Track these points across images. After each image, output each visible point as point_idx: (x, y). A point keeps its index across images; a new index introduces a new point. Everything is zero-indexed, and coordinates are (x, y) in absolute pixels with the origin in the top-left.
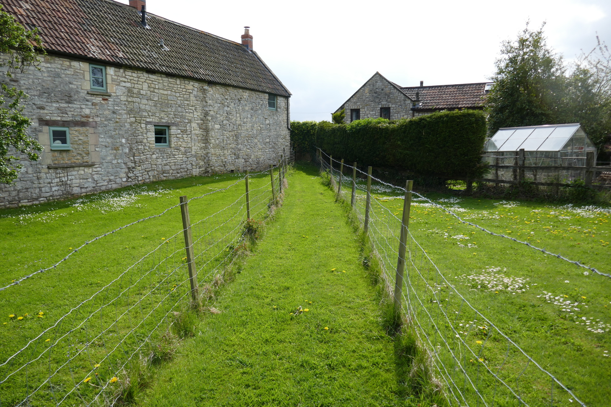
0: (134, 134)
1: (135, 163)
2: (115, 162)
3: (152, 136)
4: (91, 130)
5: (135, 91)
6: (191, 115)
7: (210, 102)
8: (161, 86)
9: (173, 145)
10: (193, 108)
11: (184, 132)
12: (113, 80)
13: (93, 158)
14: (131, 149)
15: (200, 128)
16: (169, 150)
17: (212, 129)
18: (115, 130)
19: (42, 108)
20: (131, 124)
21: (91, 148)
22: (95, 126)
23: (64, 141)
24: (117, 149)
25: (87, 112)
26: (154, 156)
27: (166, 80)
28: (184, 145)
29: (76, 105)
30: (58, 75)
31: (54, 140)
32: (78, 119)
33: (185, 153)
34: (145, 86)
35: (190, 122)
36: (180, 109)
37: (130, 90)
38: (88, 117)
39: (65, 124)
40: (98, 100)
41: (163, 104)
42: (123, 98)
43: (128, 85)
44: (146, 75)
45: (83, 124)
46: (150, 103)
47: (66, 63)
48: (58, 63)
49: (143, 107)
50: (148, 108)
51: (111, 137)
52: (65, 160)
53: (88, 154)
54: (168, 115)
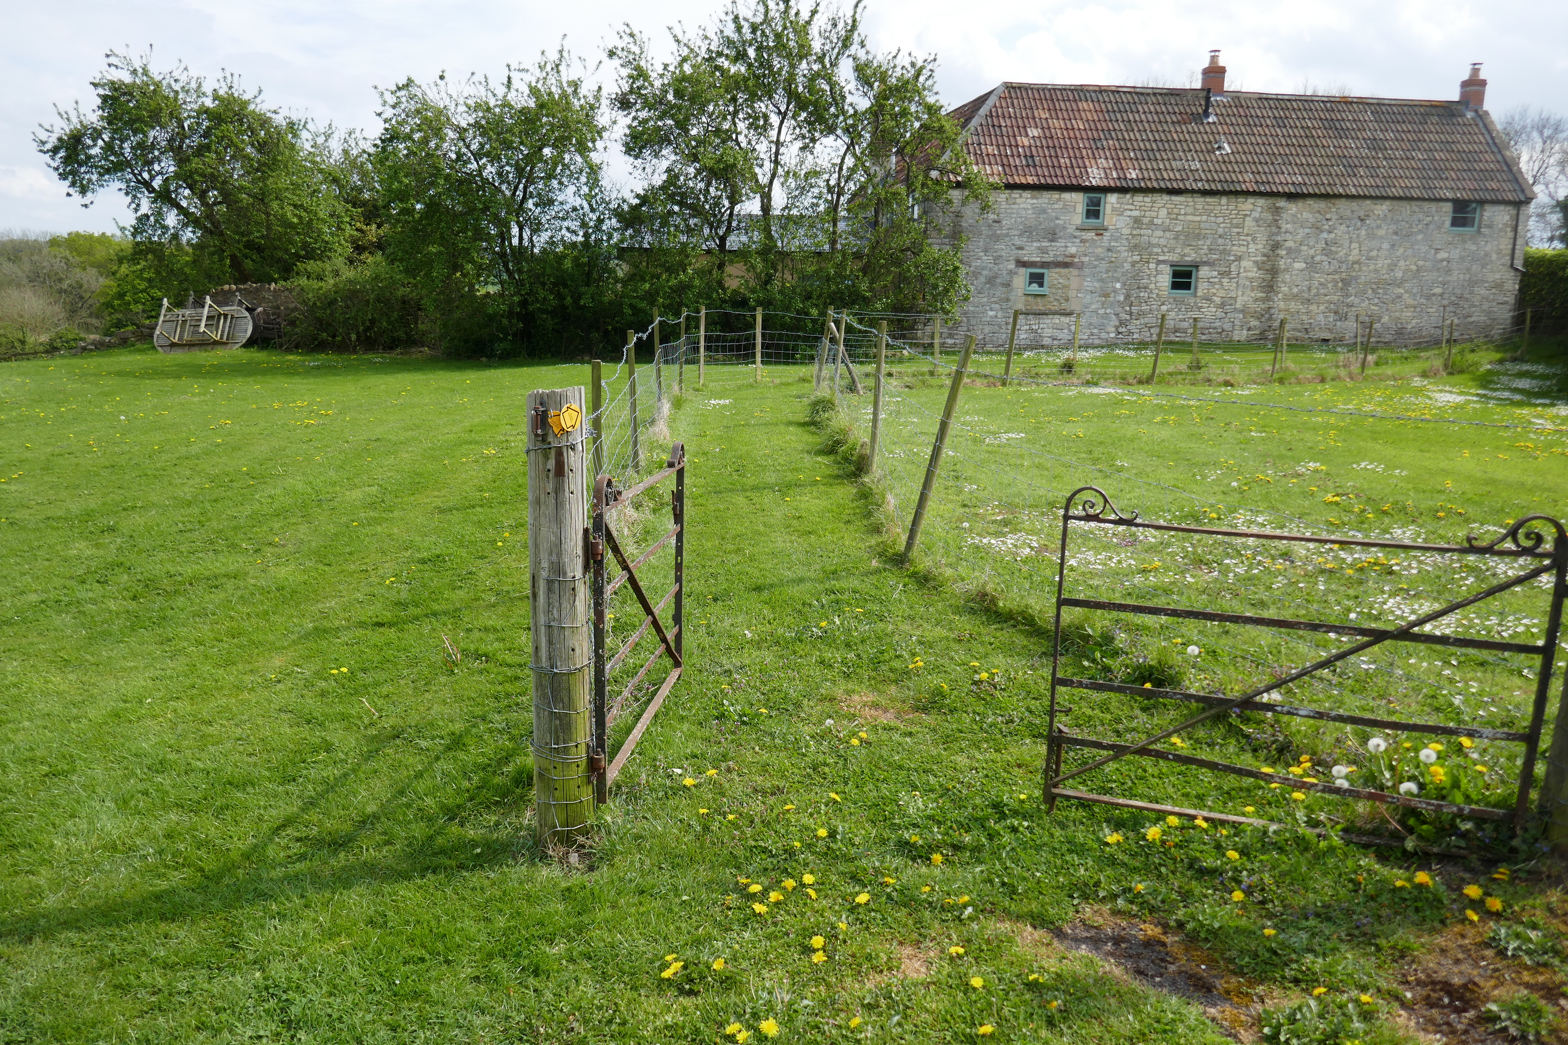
0: (1136, 277)
1: (1131, 314)
2: (1101, 311)
3: (1165, 279)
4: (1074, 272)
5: (1146, 220)
6: (1244, 249)
7: (1285, 226)
8: (1190, 210)
9: (1200, 294)
10: (1249, 238)
11: (1226, 274)
12: (1114, 209)
13: (1074, 306)
14: (1127, 297)
15: (1259, 269)
16: (1192, 301)
17: (1286, 270)
18: (1108, 271)
19: (1021, 248)
20: (1133, 264)
21: (1072, 294)
22: (1081, 267)
23: (1041, 285)
24: (1106, 296)
25: (1073, 250)
26: (1164, 308)
27: (1200, 200)
28: (1222, 293)
29: (1060, 244)
30: (1044, 211)
31: (1030, 283)
32: (1060, 259)
33: (1223, 305)
34: (1163, 212)
35: (1239, 259)
36: (1220, 241)
37: (1137, 221)
38: (1073, 256)
39: (1045, 265)
40: (1091, 235)
41: (1192, 235)
42: (1126, 231)
43: (1136, 213)
44: (1166, 197)
45: (1066, 265)
46: (1168, 234)
47: (1056, 195)
48: (1046, 197)
49: (1154, 241)
50: (1163, 242)
51: (1102, 280)
52: (1040, 305)
53: (1067, 300)
54: (1197, 249)
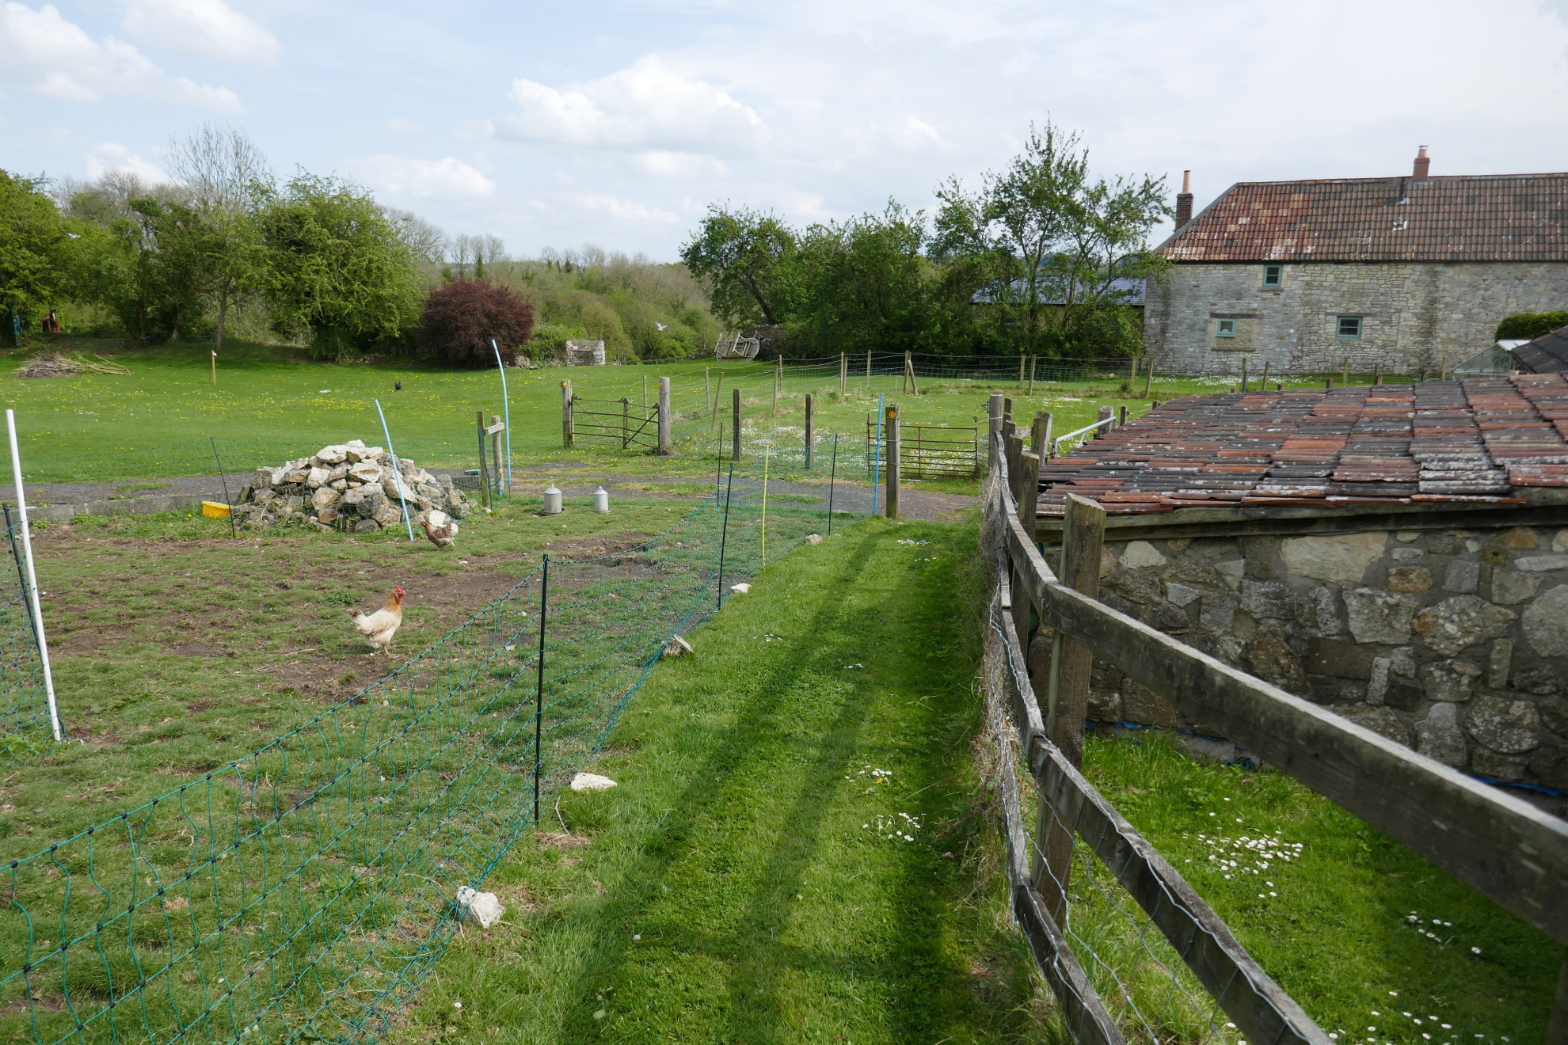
0: (1308, 324)
1: (1302, 351)
2: (1278, 350)
3: (1332, 327)
4: (1256, 321)
5: (1315, 283)
6: (1404, 304)
7: (1441, 286)
8: (1353, 275)
9: (1363, 337)
10: (1409, 296)
11: (1389, 322)
12: (1289, 276)
13: (1254, 345)
14: (1300, 339)
15: (1418, 319)
16: (1356, 343)
17: (1444, 320)
18: (1283, 321)
19: (1214, 305)
20: (1305, 315)
21: (1254, 337)
22: (1261, 317)
23: (1230, 330)
24: (1282, 338)
25: (1255, 306)
26: (1331, 348)
27: (1364, 269)
28: (1384, 337)
29: (1245, 301)
30: (1232, 279)
31: (1222, 329)
32: (1245, 312)
33: (1384, 346)
34: (1331, 277)
35: (1399, 311)
36: (1382, 298)
37: (1308, 284)
38: (1255, 310)
39: (1232, 316)
40: (1270, 294)
41: (1357, 294)
42: (1299, 292)
43: (1308, 278)
44: (1333, 266)
45: (1249, 316)
46: (1335, 293)
47: (1242, 267)
48: (1233, 270)
49: (1323, 298)
50: (1330, 299)
51: (1279, 327)
52: (1229, 345)
53: (1250, 341)
54: (1361, 304)
